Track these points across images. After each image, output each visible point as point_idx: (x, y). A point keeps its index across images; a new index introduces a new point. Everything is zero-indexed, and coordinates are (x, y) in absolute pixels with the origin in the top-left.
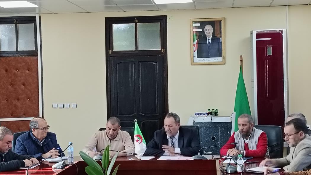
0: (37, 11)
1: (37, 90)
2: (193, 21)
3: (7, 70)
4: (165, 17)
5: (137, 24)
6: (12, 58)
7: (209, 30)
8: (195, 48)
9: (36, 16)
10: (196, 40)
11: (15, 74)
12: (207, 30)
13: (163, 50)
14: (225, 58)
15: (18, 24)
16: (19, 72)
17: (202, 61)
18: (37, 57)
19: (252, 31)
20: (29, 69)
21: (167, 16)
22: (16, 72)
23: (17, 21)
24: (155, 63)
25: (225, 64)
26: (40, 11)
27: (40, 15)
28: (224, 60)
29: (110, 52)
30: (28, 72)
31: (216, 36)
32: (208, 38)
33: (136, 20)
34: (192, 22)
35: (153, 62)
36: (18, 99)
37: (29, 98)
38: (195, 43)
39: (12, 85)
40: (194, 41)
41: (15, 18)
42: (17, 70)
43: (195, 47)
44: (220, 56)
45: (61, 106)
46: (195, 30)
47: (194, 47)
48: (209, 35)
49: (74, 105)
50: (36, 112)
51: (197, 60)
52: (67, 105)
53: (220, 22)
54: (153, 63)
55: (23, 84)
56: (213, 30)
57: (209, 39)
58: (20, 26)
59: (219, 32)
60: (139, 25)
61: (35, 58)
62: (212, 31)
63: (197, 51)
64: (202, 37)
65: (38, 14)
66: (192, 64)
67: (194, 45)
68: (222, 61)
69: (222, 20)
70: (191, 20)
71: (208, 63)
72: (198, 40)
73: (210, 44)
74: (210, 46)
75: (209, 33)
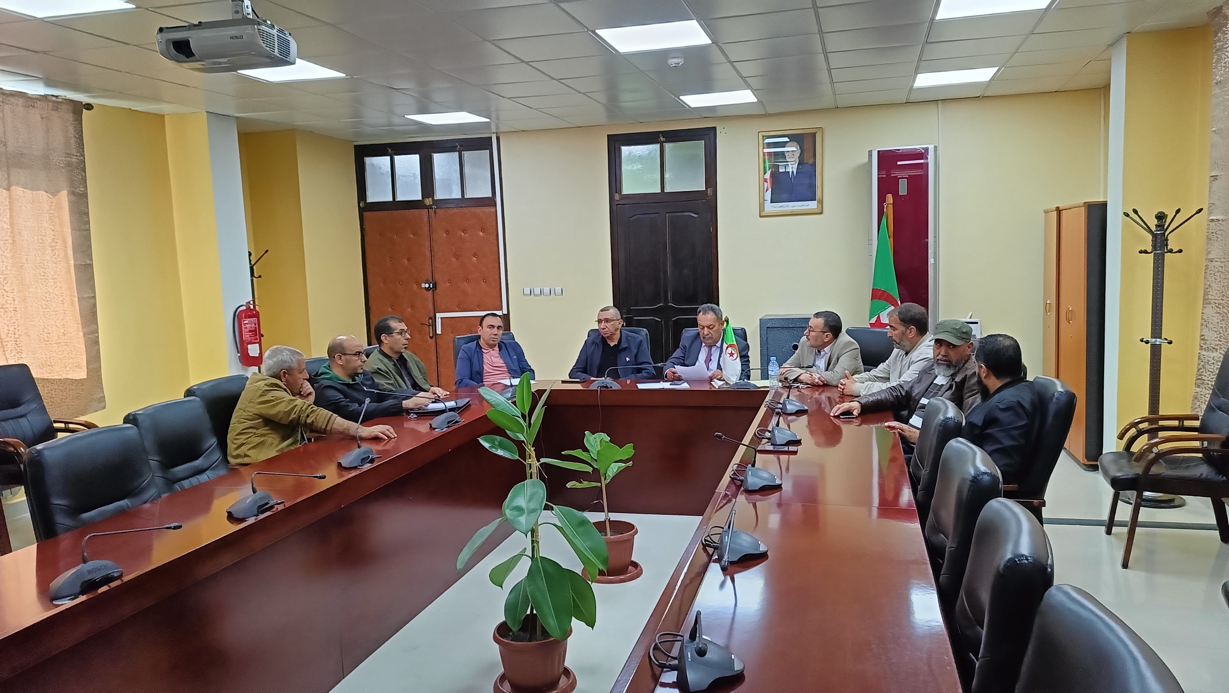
0: (494, 129)
1: (498, 264)
2: (764, 135)
3: (447, 232)
4: (714, 129)
5: (664, 144)
6: (456, 210)
8: (768, 185)
9: (491, 137)
10: (769, 170)
11: (461, 237)
13: (709, 190)
14: (821, 202)
15: (462, 152)
16: (467, 235)
17: (780, 209)
18: (495, 209)
19: (871, 151)
20: (483, 230)
21: (717, 128)
22: (463, 234)
23: (461, 146)
24: (695, 214)
25: (821, 213)
26: (497, 127)
27: (499, 135)
28: (821, 206)
29: (617, 197)
30: (481, 234)
31: (805, 162)
33: (661, 138)
34: (762, 137)
35: (691, 212)
36: (467, 280)
37: (485, 280)
38: (768, 176)
39: (457, 257)
40: (765, 173)
41: (457, 142)
42: (464, 231)
43: (767, 182)
44: (813, 198)
45: (537, 291)
46: (766, 150)
47: (765, 183)
48: (793, 160)
49: (558, 290)
50: (498, 302)
51: (770, 207)
52: (546, 290)
53: (814, 135)
54: (692, 214)
55: (475, 255)
56: (800, 153)
57: (792, 168)
58: (466, 155)
59: (811, 154)
60: (667, 146)
61: (493, 210)
62: (798, 154)
63: (770, 190)
65: (495, 135)
66: (762, 215)
67: (764, 179)
68: (816, 208)
69: (816, 132)
70: (759, 133)
71: (791, 212)
72: (773, 170)
73: (794, 178)
74: (794, 181)
75: (793, 156)
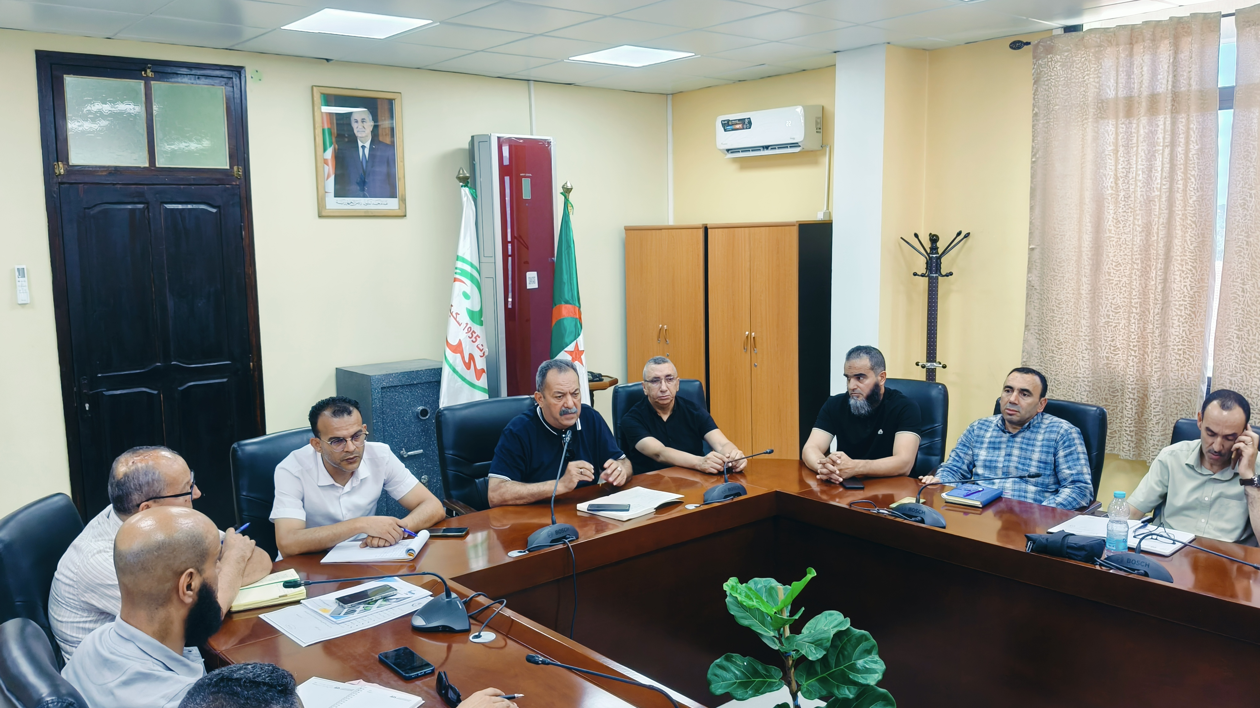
2: (323, 94)
4: (240, 70)
5: (151, 82)
7: (363, 122)
8: (329, 169)
10: (330, 146)
12: (357, 122)
13: (235, 169)
14: (403, 201)
17: (349, 207)
21: (245, 69)
24: (215, 207)
25: (405, 216)
28: (403, 205)
31: (380, 140)
32: (360, 144)
33: (148, 71)
34: (319, 101)
35: (205, 203)
38: (329, 154)
40: (325, 150)
43: (328, 165)
44: (393, 195)
47: (325, 165)
48: (364, 135)
51: (333, 203)
53: (391, 102)
54: (207, 208)
56: (372, 123)
57: (363, 147)
59: (388, 129)
62: (369, 125)
63: (333, 177)
64: (346, 140)
66: (324, 214)
67: (324, 159)
68: (398, 208)
69: (394, 99)
70: (314, 87)
71: (365, 212)
72: (337, 146)
73: (367, 162)
74: (366, 166)
75: (364, 130)
